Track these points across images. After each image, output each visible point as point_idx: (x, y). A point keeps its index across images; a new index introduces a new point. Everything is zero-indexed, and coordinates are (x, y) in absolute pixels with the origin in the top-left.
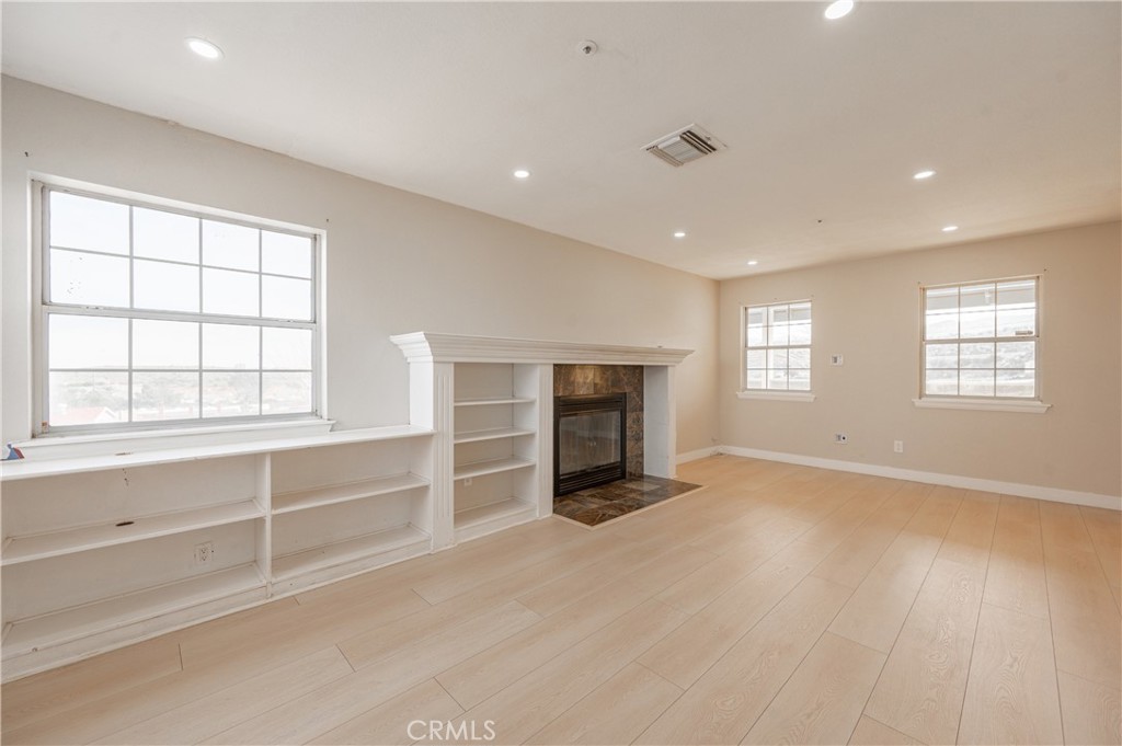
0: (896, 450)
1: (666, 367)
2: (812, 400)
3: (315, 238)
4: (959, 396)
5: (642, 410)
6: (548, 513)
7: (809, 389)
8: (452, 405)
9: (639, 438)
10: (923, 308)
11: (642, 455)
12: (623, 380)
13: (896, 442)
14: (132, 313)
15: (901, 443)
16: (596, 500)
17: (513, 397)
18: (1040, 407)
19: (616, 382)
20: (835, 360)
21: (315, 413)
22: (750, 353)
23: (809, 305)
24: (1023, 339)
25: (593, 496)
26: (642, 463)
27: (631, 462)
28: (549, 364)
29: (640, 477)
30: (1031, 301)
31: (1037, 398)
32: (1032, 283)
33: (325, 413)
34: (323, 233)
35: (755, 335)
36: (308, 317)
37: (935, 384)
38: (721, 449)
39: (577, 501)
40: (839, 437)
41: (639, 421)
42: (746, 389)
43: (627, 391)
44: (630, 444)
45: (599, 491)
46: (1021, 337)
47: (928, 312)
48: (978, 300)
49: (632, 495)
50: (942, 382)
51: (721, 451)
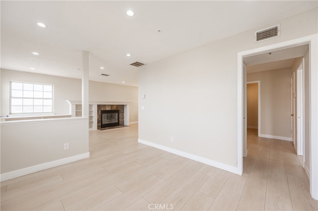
1: (127, 105)
3: (52, 86)
5: (124, 113)
6: (96, 129)
8: (75, 111)
9: (123, 118)
11: (124, 121)
12: (119, 107)
14: (23, 98)
17: (91, 110)
19: (117, 108)
21: (52, 112)
26: (124, 123)
27: (121, 122)
28: (96, 105)
33: (54, 112)
34: (53, 85)
36: (51, 98)
41: (123, 115)
43: (119, 109)
44: (120, 119)
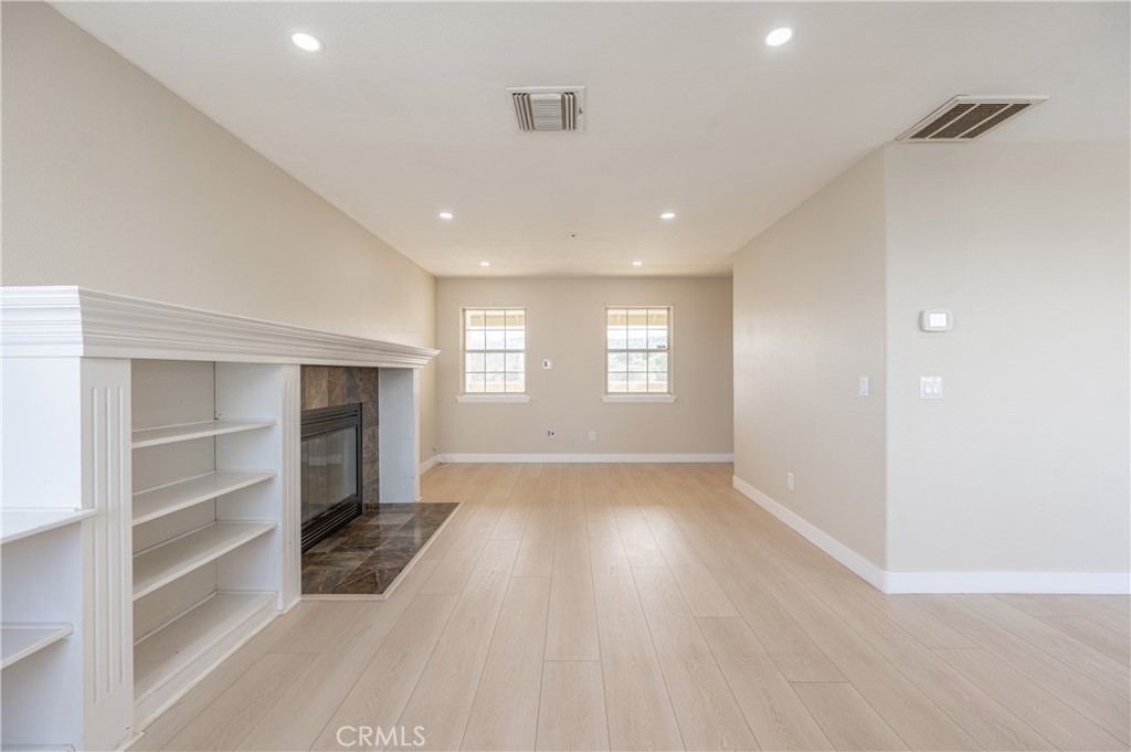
0: (590, 439)
1: (412, 369)
2: (528, 401)
4: (627, 393)
5: (377, 423)
6: (295, 597)
7: (523, 391)
8: (126, 447)
9: (375, 460)
10: (606, 325)
12: (358, 387)
13: (591, 433)
15: (594, 432)
16: (349, 554)
19: (352, 390)
20: (546, 363)
22: (468, 355)
23: (522, 313)
24: (662, 351)
25: (339, 549)
26: (377, 490)
27: (367, 492)
28: (296, 365)
29: (376, 509)
30: (663, 324)
31: (669, 392)
32: (665, 312)
35: (474, 338)
37: (615, 385)
38: (439, 458)
39: (322, 563)
40: (549, 432)
41: (374, 438)
42: (465, 393)
43: (363, 401)
44: (366, 468)
45: (342, 539)
46: (660, 349)
47: (609, 327)
48: (638, 320)
49: (392, 534)
50: (618, 383)
51: (440, 460)
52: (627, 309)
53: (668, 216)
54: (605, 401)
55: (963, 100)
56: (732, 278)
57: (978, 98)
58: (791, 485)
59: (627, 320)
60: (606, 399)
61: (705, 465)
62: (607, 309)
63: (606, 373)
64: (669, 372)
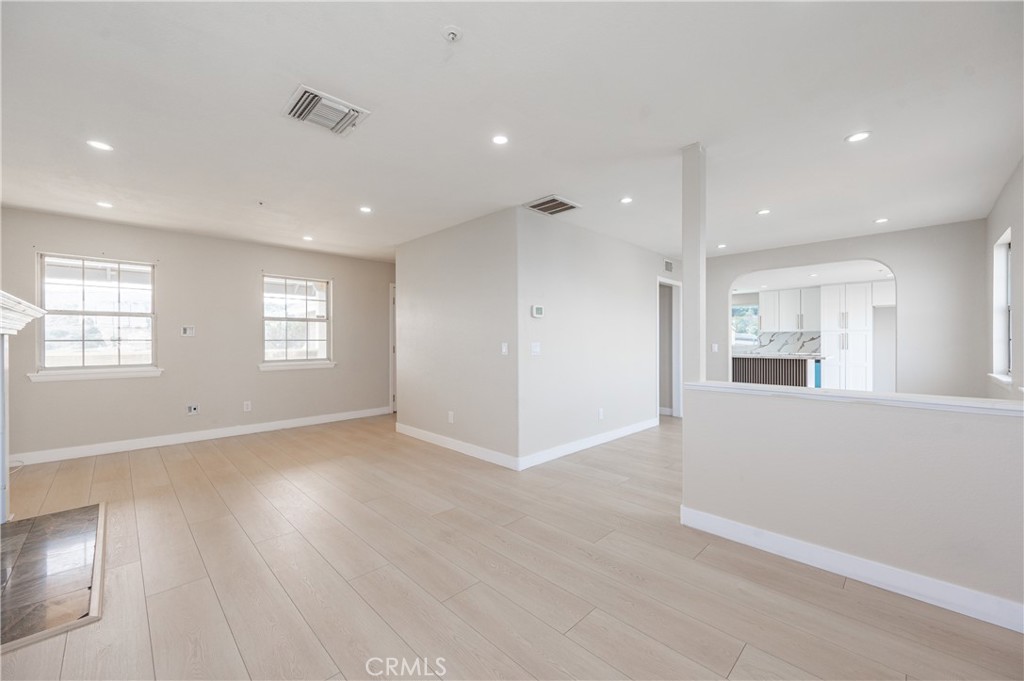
0: (245, 410)
1: (3, 335)
2: (156, 374)
4: (287, 361)
7: (150, 362)
10: (263, 291)
13: (245, 403)
15: (249, 403)
18: (331, 365)
20: (185, 330)
24: (322, 321)
31: (328, 359)
37: (272, 353)
40: (190, 408)
42: (44, 368)
46: (319, 319)
47: (265, 294)
50: (276, 351)
52: (286, 278)
53: (366, 210)
54: (262, 369)
55: (556, 197)
56: (394, 265)
57: (561, 198)
58: (451, 420)
59: (286, 289)
60: (263, 367)
61: (362, 420)
62: (264, 276)
63: (263, 340)
64: (328, 340)
